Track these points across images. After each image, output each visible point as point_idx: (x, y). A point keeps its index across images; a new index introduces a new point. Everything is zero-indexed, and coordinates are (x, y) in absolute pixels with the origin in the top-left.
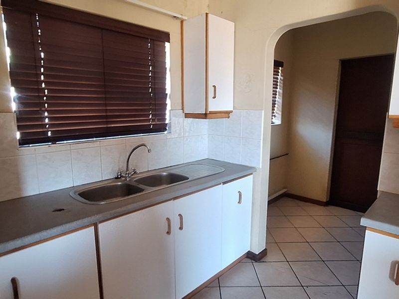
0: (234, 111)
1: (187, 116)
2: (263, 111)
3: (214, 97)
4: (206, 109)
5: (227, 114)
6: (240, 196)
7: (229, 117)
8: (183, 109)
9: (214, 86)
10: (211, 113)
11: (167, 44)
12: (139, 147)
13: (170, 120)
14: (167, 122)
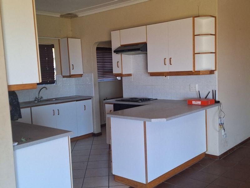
0: (84, 74)
1: (64, 77)
2: (93, 74)
3: (73, 69)
4: (70, 73)
5: (81, 75)
6: (85, 107)
7: (82, 77)
8: (62, 74)
9: (73, 65)
10: (72, 75)
11: (53, 49)
12: (43, 88)
13: (56, 79)
14: (55, 80)
